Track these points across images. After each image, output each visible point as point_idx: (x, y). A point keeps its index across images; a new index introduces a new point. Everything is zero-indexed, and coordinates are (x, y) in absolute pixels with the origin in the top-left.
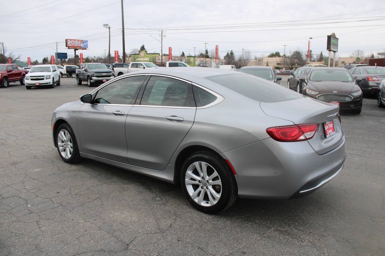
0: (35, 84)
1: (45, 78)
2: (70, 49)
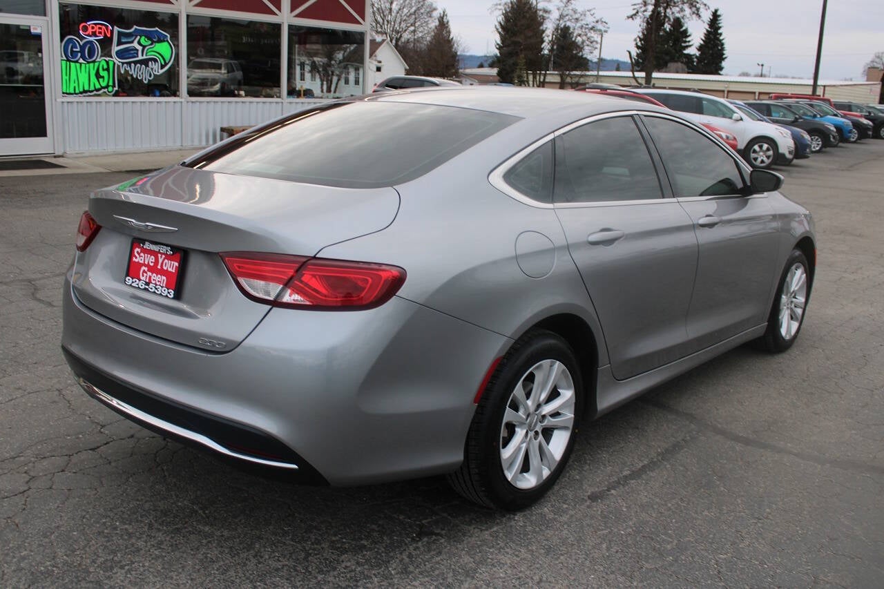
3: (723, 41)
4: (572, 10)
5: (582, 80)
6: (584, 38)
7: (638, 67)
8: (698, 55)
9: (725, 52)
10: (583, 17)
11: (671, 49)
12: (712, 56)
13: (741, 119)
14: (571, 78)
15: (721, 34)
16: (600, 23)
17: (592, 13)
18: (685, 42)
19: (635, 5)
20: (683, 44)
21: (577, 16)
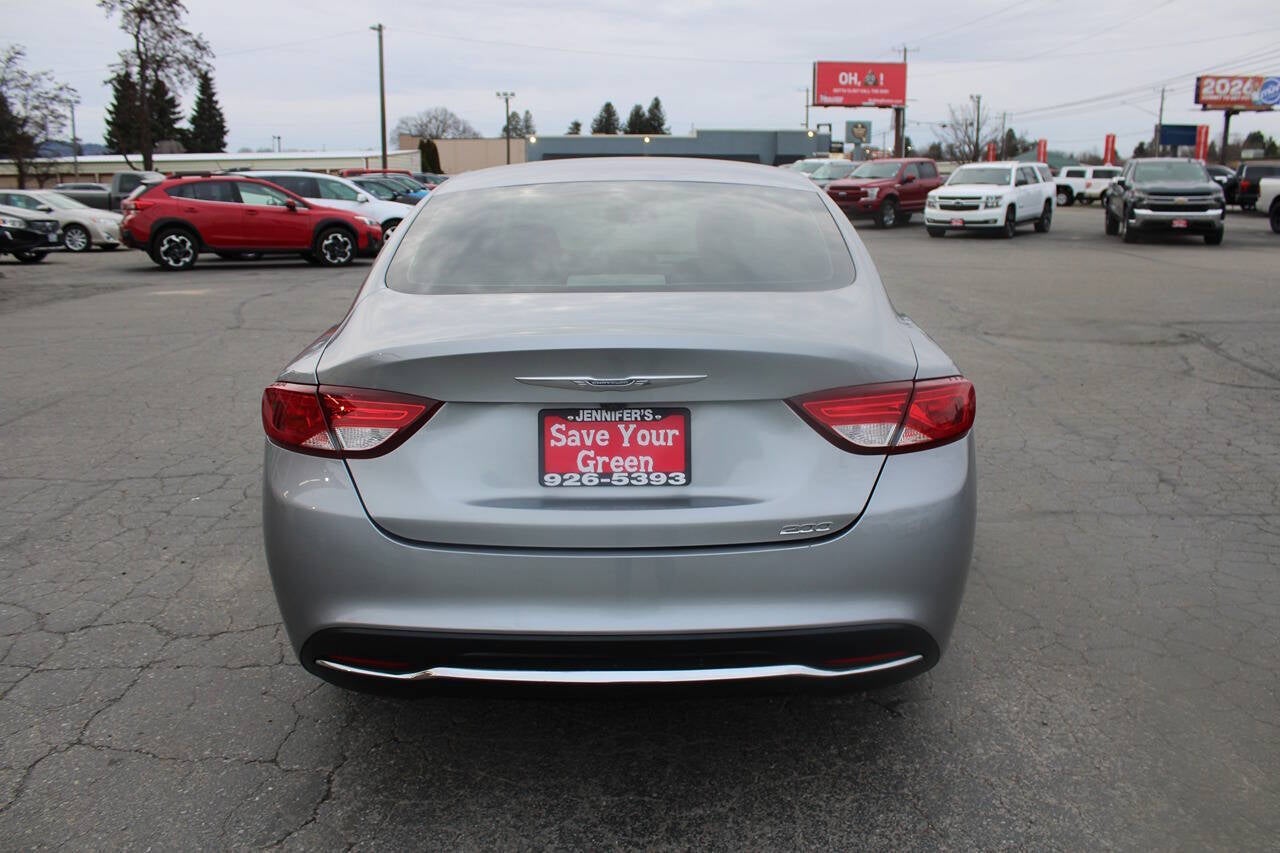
0: (949, 222)
1: (982, 206)
2: (1209, 109)
3: (221, 111)
4: (18, 72)
5: (53, 170)
6: (45, 112)
7: (113, 148)
8: (192, 130)
9: (225, 124)
10: (36, 83)
11: (157, 123)
12: (209, 131)
13: (367, 201)
14: (36, 167)
15: (216, 102)
16: (65, 90)
17: (49, 76)
18: (174, 113)
19: (113, 66)
20: (172, 117)
21: (27, 81)
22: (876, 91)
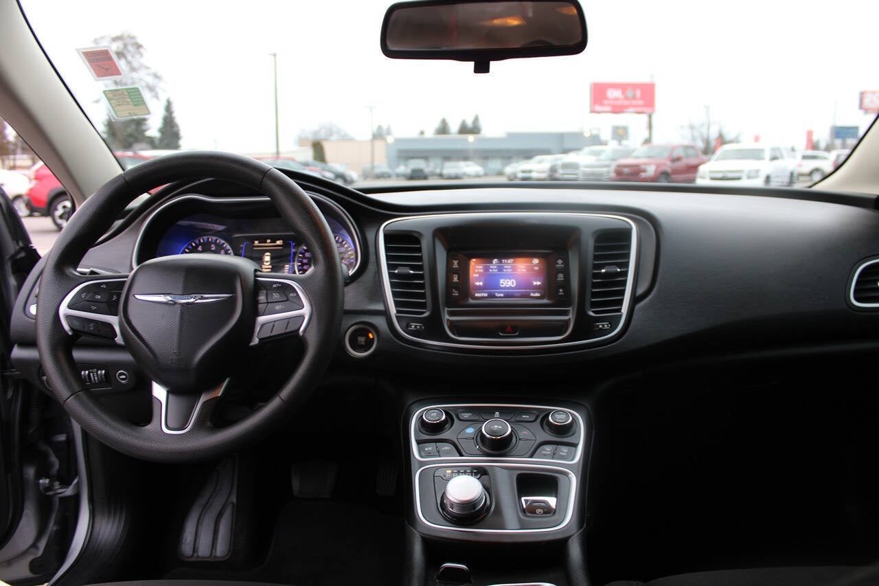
1: (745, 177)
8: (158, 136)
11: (134, 132)
22: (634, 102)
